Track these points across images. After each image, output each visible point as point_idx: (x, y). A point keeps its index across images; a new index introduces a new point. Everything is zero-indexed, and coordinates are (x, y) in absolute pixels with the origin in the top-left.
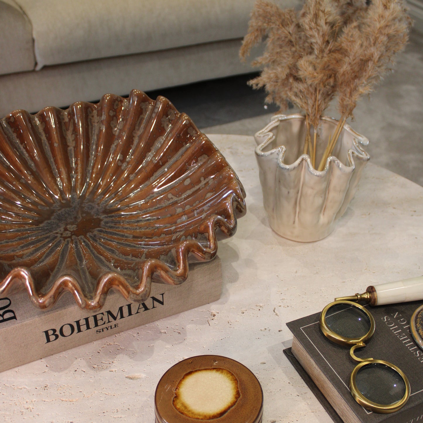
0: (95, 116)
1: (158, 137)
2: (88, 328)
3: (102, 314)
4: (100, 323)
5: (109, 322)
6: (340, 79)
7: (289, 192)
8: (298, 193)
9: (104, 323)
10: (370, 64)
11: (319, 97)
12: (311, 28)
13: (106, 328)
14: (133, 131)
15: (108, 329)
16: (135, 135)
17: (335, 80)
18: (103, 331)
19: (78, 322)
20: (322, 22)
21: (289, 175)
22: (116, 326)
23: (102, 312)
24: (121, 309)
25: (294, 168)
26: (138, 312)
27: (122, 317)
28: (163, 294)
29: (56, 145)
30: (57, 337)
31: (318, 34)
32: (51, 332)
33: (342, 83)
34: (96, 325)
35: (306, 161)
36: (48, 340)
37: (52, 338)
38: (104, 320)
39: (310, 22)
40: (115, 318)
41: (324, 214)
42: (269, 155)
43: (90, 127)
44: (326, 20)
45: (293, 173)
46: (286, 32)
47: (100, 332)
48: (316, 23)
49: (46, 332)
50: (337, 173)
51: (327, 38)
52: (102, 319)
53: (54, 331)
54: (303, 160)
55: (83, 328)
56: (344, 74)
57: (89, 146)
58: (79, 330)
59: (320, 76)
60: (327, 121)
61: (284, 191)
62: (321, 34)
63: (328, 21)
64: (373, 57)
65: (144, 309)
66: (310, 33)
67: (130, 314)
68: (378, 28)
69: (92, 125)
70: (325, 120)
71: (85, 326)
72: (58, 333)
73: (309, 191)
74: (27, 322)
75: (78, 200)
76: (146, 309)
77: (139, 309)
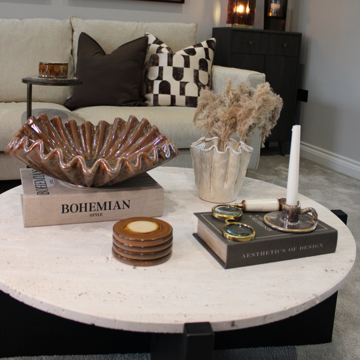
0: (110, 129)
1: (140, 137)
2: (86, 210)
3: (95, 203)
4: (93, 209)
5: (98, 210)
6: (238, 119)
7: (206, 167)
8: (212, 168)
9: (95, 210)
10: (254, 111)
11: (228, 128)
12: (225, 96)
13: (96, 214)
14: (127, 134)
15: (96, 216)
16: (128, 136)
17: (236, 120)
18: (93, 216)
19: (81, 205)
20: (231, 94)
21: (206, 155)
22: (101, 215)
23: (95, 202)
24: (105, 203)
25: (209, 151)
26: (114, 209)
27: (105, 209)
28: (129, 201)
29: (87, 137)
30: (68, 211)
31: (228, 99)
32: (65, 207)
33: (239, 120)
34: (91, 210)
35: (215, 148)
36: (63, 212)
37: (66, 210)
38: (95, 208)
39: (224, 94)
40: (101, 209)
41: (226, 183)
42: (196, 147)
43: (106, 132)
44: (232, 93)
45: (208, 154)
46: (215, 103)
47: (92, 216)
48: (228, 94)
49: (63, 206)
50: (232, 155)
51: (232, 101)
52: (94, 207)
53: (68, 206)
54: (213, 148)
55: (83, 209)
56: (240, 115)
57: (104, 141)
58: (81, 211)
59: (228, 116)
60: (232, 140)
61: (204, 166)
62: (229, 98)
63: (233, 93)
64: (255, 108)
65: (118, 208)
66: (224, 98)
67: (110, 209)
68: (258, 95)
69: (107, 132)
70: (231, 140)
71: (84, 209)
72: (69, 208)
73: (217, 165)
74: (55, 196)
75: (93, 160)
76: (119, 208)
77: (115, 206)
